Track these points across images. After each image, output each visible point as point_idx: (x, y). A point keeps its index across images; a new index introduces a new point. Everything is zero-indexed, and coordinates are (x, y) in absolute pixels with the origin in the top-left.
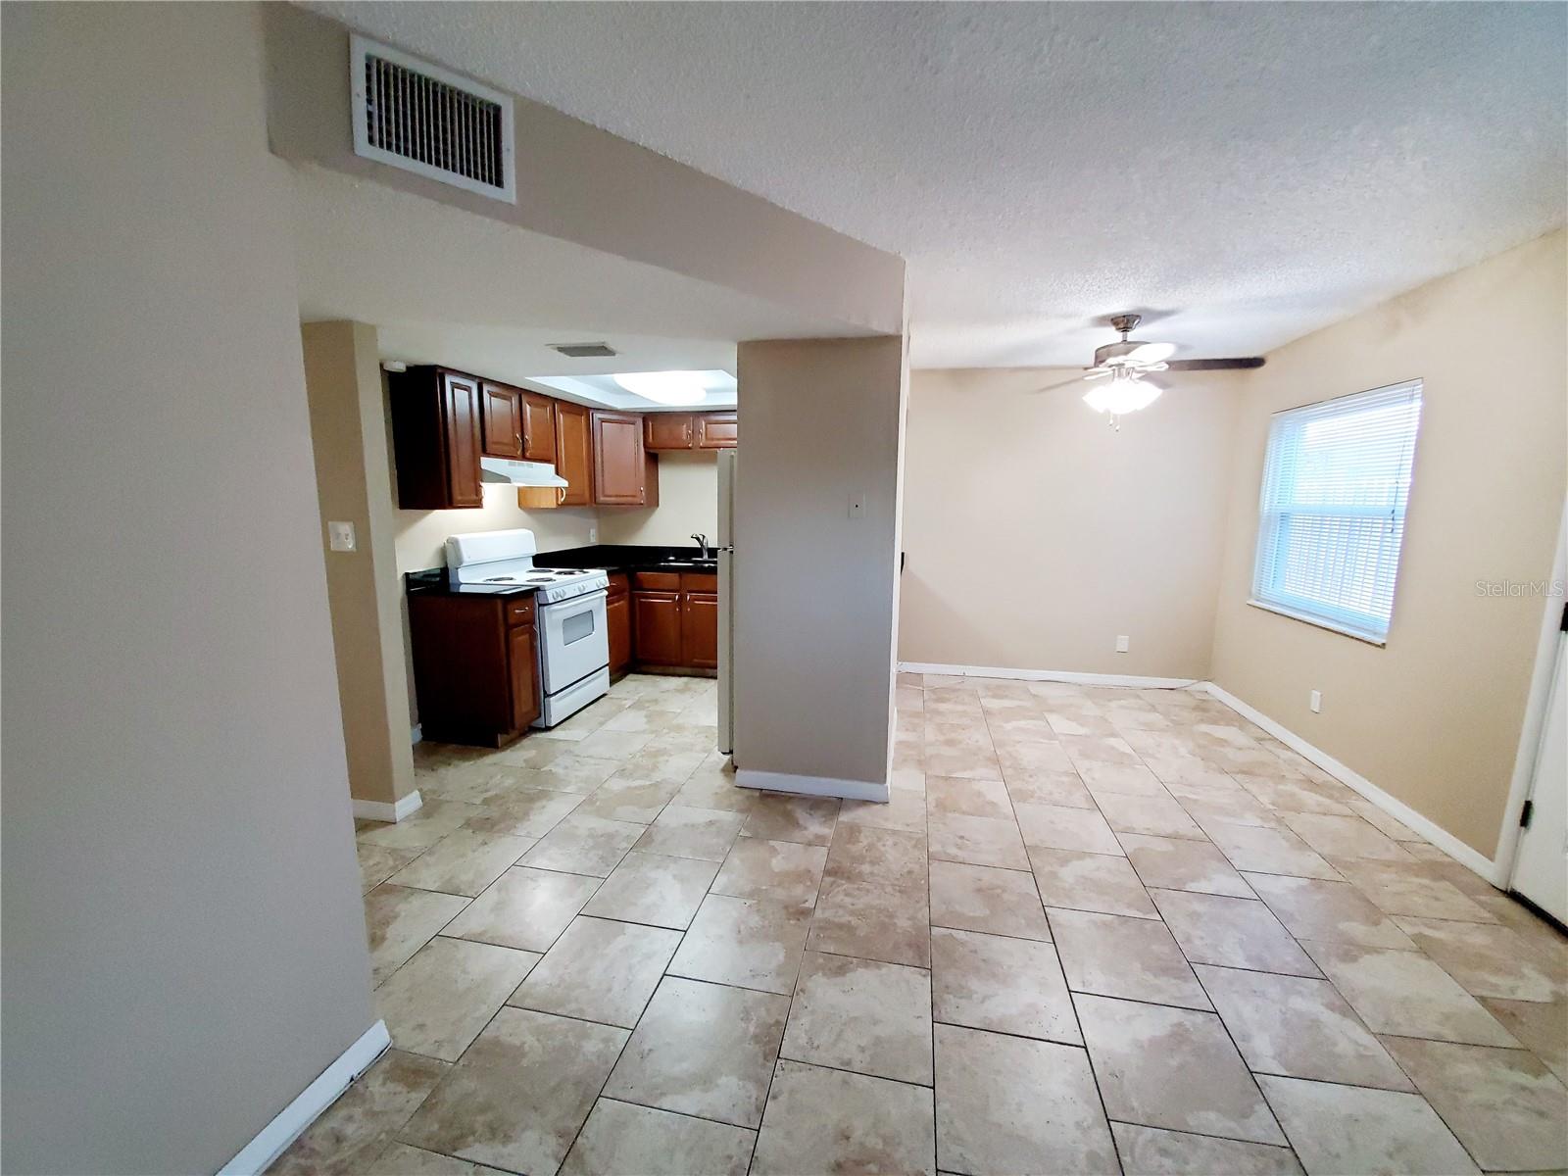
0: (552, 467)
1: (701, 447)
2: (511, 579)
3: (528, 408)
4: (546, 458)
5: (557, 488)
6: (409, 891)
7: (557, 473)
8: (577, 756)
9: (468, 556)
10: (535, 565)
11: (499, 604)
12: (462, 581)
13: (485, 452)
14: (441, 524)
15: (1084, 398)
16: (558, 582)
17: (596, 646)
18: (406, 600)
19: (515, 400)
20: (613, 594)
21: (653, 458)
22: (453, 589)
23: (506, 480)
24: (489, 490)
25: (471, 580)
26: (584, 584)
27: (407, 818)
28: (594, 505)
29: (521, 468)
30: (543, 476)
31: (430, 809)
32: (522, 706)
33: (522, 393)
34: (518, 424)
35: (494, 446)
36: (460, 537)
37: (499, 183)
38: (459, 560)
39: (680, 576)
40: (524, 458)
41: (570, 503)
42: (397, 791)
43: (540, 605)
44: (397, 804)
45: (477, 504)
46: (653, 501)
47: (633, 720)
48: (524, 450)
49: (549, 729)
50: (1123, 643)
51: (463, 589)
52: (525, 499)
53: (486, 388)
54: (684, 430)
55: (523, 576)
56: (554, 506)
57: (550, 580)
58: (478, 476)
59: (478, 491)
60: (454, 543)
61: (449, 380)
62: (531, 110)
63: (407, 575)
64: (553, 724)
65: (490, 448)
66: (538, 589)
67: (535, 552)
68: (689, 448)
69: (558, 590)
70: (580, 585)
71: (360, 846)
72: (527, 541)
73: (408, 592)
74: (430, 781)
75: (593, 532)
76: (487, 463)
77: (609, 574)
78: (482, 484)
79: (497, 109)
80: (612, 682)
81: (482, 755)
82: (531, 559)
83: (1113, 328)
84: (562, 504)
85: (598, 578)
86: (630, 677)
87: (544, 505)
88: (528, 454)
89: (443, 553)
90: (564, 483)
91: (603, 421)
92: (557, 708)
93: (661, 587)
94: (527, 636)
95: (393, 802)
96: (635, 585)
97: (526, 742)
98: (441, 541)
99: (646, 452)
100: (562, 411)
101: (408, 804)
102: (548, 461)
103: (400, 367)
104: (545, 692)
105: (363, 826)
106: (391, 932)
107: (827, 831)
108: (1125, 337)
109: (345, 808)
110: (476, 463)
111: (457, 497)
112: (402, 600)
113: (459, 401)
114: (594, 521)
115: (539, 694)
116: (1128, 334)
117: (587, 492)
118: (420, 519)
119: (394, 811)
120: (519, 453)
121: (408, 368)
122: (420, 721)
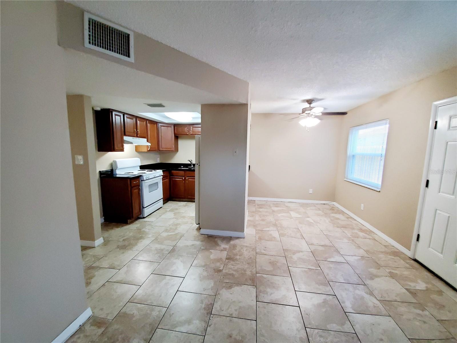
0: (146, 139)
1: (191, 134)
2: (133, 173)
3: (138, 122)
4: (144, 137)
5: (147, 146)
6: (99, 268)
7: (147, 141)
8: (153, 226)
9: (119, 166)
10: (140, 169)
11: (129, 180)
12: (117, 173)
13: (125, 135)
14: (111, 156)
15: (299, 122)
16: (147, 174)
17: (159, 193)
18: (100, 180)
19: (134, 119)
20: (164, 177)
21: (177, 137)
22: (114, 176)
23: (131, 143)
24: (126, 146)
25: (120, 173)
26: (155, 174)
27: (98, 246)
28: (159, 151)
29: (136, 140)
30: (143, 142)
31: (106, 243)
32: (136, 211)
33: (137, 117)
34: (135, 126)
35: (128, 133)
36: (117, 160)
37: (129, 56)
38: (117, 167)
39: (185, 172)
40: (137, 137)
41: (151, 150)
42: (96, 238)
43: (142, 181)
44: (96, 241)
45: (122, 150)
46: (177, 150)
47: (170, 215)
48: (137, 135)
49: (144, 218)
50: (311, 191)
51: (118, 176)
52: (137, 149)
53: (125, 116)
54: (186, 129)
55: (137, 172)
56: (147, 151)
57: (145, 173)
58: (123, 142)
59: (123, 146)
60: (115, 162)
61: (114, 113)
62: (138, 36)
63: (100, 171)
64: (145, 216)
65: (126, 134)
66: (141, 176)
67: (140, 165)
68: (188, 135)
69: (147, 176)
70: (154, 174)
71: (83, 255)
72: (138, 162)
73: (100, 177)
74: (106, 234)
75: (158, 159)
76: (125, 138)
77: (163, 171)
78: (124, 144)
79: (129, 35)
80: (164, 204)
81: (122, 226)
82: (139, 167)
83: (307, 103)
84: (149, 151)
85: (160, 172)
86: (169, 202)
87: (143, 151)
88: (138, 136)
89: (112, 165)
90: (150, 144)
91: (162, 126)
92: (147, 212)
93: (179, 175)
94: (137, 190)
95: (95, 241)
96: (171, 175)
97: (137, 222)
98: (111, 161)
99: (175, 136)
100: (149, 123)
101: (99, 242)
102: (145, 138)
103: (99, 109)
104: (143, 207)
105: (84, 248)
106: (93, 280)
107: (227, 246)
108: (310, 105)
109: (79, 243)
110: (122, 138)
111: (116, 148)
112: (98, 180)
113: (117, 119)
114: (159, 156)
115: (141, 207)
116: (311, 105)
117: (156, 147)
118: (105, 154)
119: (94, 244)
120: (136, 135)
121: (101, 109)
122: (104, 216)
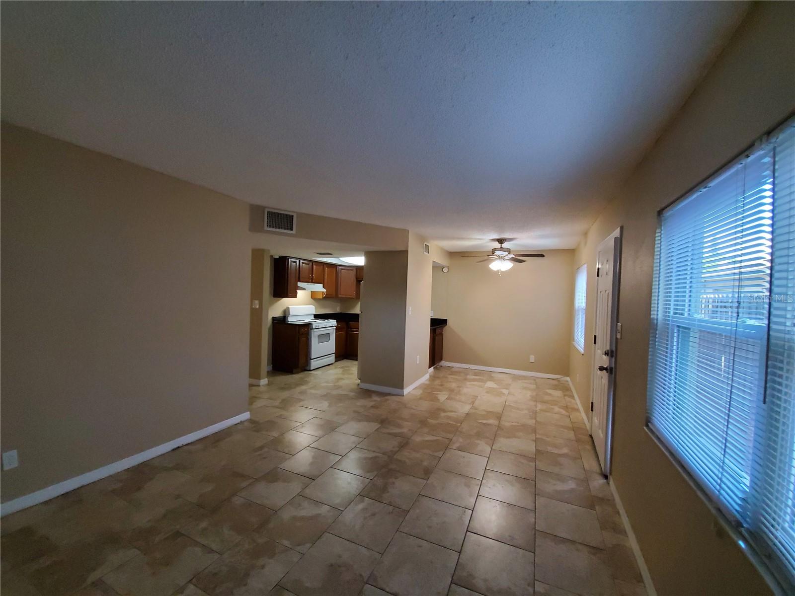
0: (322, 285)
2: (304, 321)
3: (314, 266)
5: (323, 292)
6: (259, 398)
7: (323, 287)
9: (292, 313)
11: (298, 327)
12: (289, 320)
13: (299, 280)
14: (286, 302)
16: (319, 323)
17: (330, 346)
19: (311, 264)
20: (338, 329)
21: (359, 282)
22: (286, 322)
23: (305, 289)
24: (299, 292)
25: (291, 320)
26: (327, 324)
27: (263, 386)
28: (338, 298)
29: (311, 285)
30: (319, 288)
31: (269, 384)
32: (302, 361)
33: (313, 262)
34: (311, 270)
35: (303, 279)
36: (290, 307)
37: (292, 230)
38: (289, 314)
40: (312, 282)
41: (327, 297)
43: (311, 329)
44: (262, 380)
45: (295, 296)
46: (358, 297)
47: (339, 371)
48: (312, 280)
49: (310, 371)
50: (532, 359)
51: (289, 323)
52: (313, 295)
53: (301, 261)
55: (307, 320)
56: (322, 298)
57: (317, 322)
58: (297, 288)
59: (296, 292)
60: (288, 308)
61: (290, 260)
62: (300, 215)
63: (273, 317)
64: (312, 369)
65: (301, 279)
66: (312, 324)
67: (314, 313)
69: (317, 325)
70: (325, 324)
71: (249, 389)
72: (312, 309)
73: (273, 323)
74: (272, 379)
76: (300, 284)
77: (338, 322)
78: (297, 290)
79: (293, 216)
80: (335, 362)
81: (288, 375)
82: (313, 316)
84: (324, 297)
85: (333, 322)
86: (343, 360)
87: (319, 298)
88: (313, 281)
89: (285, 311)
90: (325, 290)
91: (342, 269)
92: (314, 364)
94: (306, 339)
95: (260, 379)
96: (348, 326)
97: (302, 373)
98: (285, 308)
99: (356, 279)
100: (327, 267)
101: (264, 381)
102: (320, 283)
104: (310, 358)
105: (251, 385)
107: (378, 399)
108: (501, 246)
110: (296, 284)
111: (290, 294)
112: (271, 325)
113: (293, 264)
114: (337, 304)
115: (308, 358)
116: (503, 245)
117: (334, 293)
118: (279, 300)
119: (260, 383)
120: (310, 281)
121: (279, 257)
122: (272, 364)
